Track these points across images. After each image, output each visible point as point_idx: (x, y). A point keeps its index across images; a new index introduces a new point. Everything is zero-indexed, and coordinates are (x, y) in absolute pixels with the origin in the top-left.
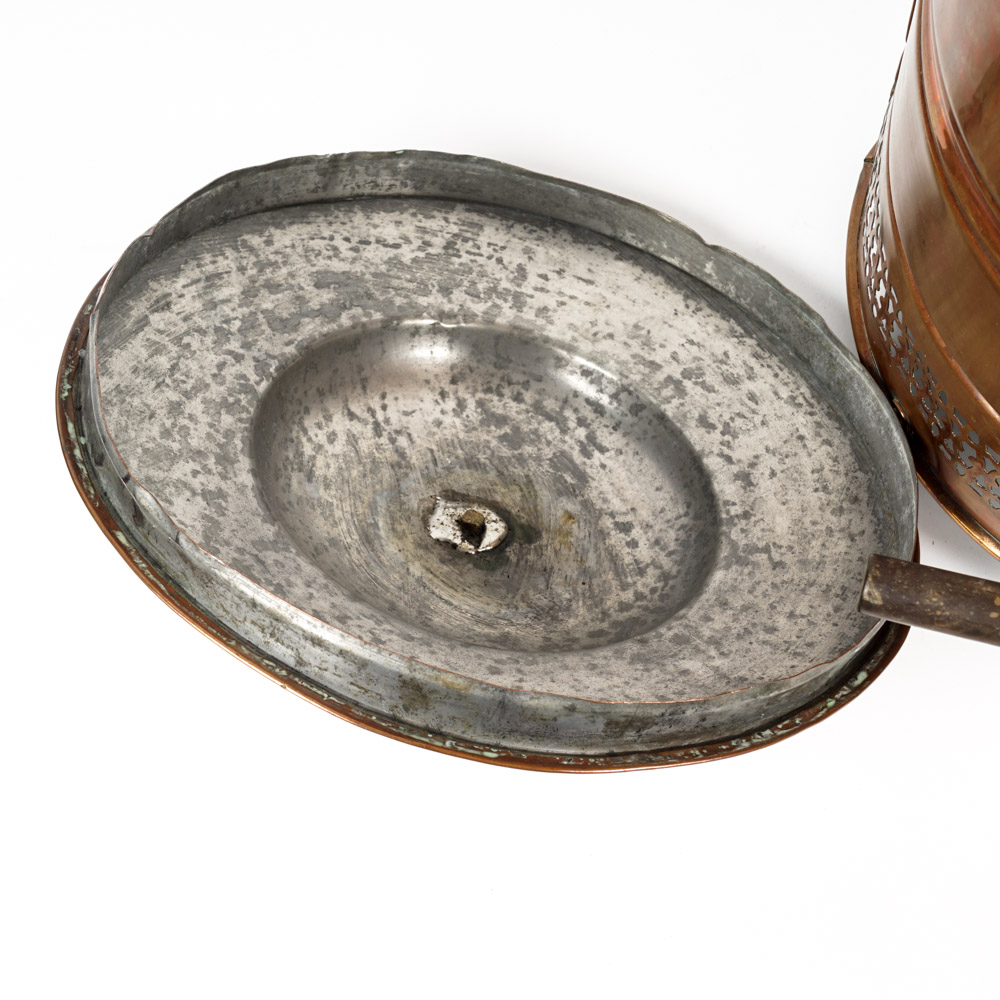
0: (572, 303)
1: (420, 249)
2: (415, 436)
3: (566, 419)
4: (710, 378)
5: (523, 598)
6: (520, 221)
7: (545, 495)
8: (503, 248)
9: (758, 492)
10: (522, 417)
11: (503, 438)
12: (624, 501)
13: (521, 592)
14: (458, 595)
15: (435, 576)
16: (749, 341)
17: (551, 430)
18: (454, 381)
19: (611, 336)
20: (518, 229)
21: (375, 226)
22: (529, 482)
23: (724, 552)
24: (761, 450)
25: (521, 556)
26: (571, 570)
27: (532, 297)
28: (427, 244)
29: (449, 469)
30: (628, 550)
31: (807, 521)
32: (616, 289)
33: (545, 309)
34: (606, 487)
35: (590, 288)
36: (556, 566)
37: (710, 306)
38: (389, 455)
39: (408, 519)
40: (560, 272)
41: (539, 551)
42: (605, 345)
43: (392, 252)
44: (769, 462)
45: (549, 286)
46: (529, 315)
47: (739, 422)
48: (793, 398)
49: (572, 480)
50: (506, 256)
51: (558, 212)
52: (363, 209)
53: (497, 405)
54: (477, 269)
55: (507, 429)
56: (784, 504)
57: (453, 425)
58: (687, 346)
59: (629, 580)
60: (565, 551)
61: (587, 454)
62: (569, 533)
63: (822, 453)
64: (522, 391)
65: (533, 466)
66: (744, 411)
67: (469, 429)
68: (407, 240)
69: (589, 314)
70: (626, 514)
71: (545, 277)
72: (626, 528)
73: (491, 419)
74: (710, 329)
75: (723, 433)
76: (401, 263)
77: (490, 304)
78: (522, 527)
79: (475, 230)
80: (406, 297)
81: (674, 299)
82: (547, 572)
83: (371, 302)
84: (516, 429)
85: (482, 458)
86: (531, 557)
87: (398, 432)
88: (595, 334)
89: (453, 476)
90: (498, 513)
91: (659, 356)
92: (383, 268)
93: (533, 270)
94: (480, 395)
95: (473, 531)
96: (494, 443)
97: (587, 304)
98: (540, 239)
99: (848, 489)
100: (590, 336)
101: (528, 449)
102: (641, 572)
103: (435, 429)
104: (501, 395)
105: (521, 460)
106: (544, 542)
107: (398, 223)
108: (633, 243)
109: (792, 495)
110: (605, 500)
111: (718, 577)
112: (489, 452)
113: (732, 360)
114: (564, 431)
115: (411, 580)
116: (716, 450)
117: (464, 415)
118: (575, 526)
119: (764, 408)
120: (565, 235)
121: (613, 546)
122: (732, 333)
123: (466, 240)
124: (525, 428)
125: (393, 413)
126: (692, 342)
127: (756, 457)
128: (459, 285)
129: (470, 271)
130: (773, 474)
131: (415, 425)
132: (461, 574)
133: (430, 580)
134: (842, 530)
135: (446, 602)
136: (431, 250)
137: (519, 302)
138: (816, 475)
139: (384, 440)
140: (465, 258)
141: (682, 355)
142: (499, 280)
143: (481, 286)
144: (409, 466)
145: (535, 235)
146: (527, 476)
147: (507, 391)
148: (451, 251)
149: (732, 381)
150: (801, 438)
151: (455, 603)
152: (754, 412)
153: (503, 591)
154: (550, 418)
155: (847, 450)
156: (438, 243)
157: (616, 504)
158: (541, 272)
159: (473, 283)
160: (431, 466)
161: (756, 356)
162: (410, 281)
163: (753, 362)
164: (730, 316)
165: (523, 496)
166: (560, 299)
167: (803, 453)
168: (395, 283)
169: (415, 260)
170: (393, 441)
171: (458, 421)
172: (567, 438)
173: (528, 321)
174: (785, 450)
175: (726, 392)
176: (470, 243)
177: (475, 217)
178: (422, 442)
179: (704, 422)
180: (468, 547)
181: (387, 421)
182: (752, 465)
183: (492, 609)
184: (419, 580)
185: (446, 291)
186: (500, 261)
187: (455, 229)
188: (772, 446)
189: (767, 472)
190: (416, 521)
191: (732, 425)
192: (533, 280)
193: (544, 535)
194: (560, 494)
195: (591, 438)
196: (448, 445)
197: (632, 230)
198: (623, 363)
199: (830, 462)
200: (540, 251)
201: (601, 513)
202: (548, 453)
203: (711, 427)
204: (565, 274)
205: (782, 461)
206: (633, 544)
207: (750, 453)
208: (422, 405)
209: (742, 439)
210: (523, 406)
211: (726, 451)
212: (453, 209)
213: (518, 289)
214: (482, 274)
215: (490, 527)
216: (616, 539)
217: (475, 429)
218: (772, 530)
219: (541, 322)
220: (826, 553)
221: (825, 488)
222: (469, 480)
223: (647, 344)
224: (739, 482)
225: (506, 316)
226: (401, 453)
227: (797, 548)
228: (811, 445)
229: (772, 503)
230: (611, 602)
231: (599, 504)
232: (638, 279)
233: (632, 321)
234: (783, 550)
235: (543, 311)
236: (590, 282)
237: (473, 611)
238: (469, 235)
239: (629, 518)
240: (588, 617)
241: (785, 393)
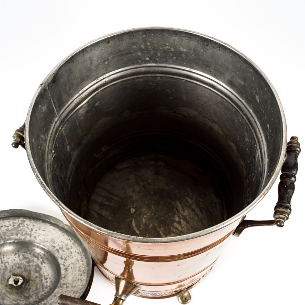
0: (41, 235)
1: (13, 227)
2: (9, 263)
3: (39, 257)
4: (64, 249)
5: (23, 295)
6: (33, 219)
7: (32, 273)
8: (29, 225)
9: (68, 272)
10: (31, 257)
11: (27, 262)
12: (47, 273)
13: (23, 294)
14: (11, 295)
15: (7, 292)
16: (73, 241)
17: (36, 260)
18: (18, 251)
19: (47, 241)
20: (32, 221)
21: (4, 223)
22: (30, 271)
23: (59, 285)
24: (70, 263)
25: (25, 286)
26: (34, 288)
27: (33, 234)
28: (14, 225)
29: (15, 269)
30: (46, 283)
31: (75, 278)
32: (49, 232)
33: (36, 237)
34: (44, 271)
35: (44, 232)
36: (31, 288)
37: (66, 234)
38: (4, 267)
39: (5, 280)
40: (39, 229)
41: (29, 285)
42: (46, 243)
43: (7, 228)
44: (72, 266)
45: (37, 232)
46: (32, 238)
47: (68, 258)
48: (78, 252)
49: (38, 269)
50: (29, 227)
51: (39, 218)
52: (3, 220)
53: (26, 255)
54: (23, 230)
55: (28, 260)
56: (72, 274)
57: (17, 260)
58: (61, 242)
59: (44, 290)
60: (34, 284)
61: (42, 264)
62: (35, 281)
63: (81, 263)
64: (31, 252)
65: (31, 267)
66: (69, 255)
67: (20, 260)
68: (10, 225)
69: (44, 237)
70: (47, 276)
71: (36, 230)
72: (46, 279)
73: (25, 258)
74: (66, 239)
75: (64, 260)
76: (9, 230)
77: (25, 236)
78: (27, 280)
79: (24, 222)
80: (9, 237)
81: (60, 233)
82: (29, 289)
83: (2, 239)
84: (29, 260)
85: (22, 266)
86: (27, 286)
87: (6, 262)
88: (44, 241)
89: (15, 271)
90: (22, 278)
91: (55, 245)
92: (5, 231)
93: (34, 229)
94: (23, 253)
95: (16, 282)
96: (25, 263)
97: (44, 235)
98: (36, 223)
99: (84, 271)
100: (43, 241)
101: (31, 264)
102: (47, 288)
103: (14, 261)
104: (27, 253)
105: (29, 266)
106: (30, 283)
107: (9, 222)
108: (53, 222)
109: (74, 273)
110: (44, 273)
111: (57, 290)
112: (23, 265)
113: (69, 245)
114: (38, 259)
115: (2, 293)
116: (62, 264)
117: (20, 258)
118: (37, 279)
119: (73, 255)
120: (41, 222)
121: (43, 283)
122: (70, 239)
123: (22, 224)
124: (31, 259)
125: (5, 259)
126: (62, 242)
127: (69, 265)
128: (19, 233)
129: (22, 230)
130: (72, 268)
131: (10, 261)
132: (12, 291)
133: (6, 293)
134: (80, 279)
135: (8, 297)
136: (15, 227)
137: (31, 235)
138: (79, 268)
139: (3, 264)
140: (21, 228)
141: (60, 244)
142: (27, 232)
143: (24, 233)
144: (7, 269)
145: (35, 222)
146: (30, 269)
147: (28, 252)
148: (19, 227)
149: (68, 249)
150: (78, 260)
151: (10, 297)
152: (71, 255)
153: (20, 294)
154: (36, 257)
155: (86, 262)
156: (16, 225)
157: (46, 274)
158: (36, 229)
159: (22, 233)
160: (11, 269)
161: (73, 244)
162: (10, 233)
163: (72, 245)
164: (70, 236)
165: (28, 274)
166: (39, 234)
167: (78, 263)
168: (7, 234)
169: (12, 229)
170: (5, 264)
171: (18, 259)
172: (39, 261)
173: (32, 239)
174: (75, 263)
175: (67, 251)
176: (23, 225)
177: (24, 219)
178: (10, 264)
179: (62, 258)
180: (15, 285)
181: (4, 260)
182: (68, 266)
183: (17, 298)
184: (4, 293)
185: (17, 235)
186: (28, 228)
187: (20, 222)
188: (72, 262)
189: (71, 268)
190: (6, 280)
191: (66, 258)
192: (34, 231)
193: (31, 281)
194: (35, 272)
195: (43, 261)
196: (15, 264)
197: (52, 220)
198: (49, 247)
199: (82, 265)
200: (36, 225)
201: (42, 276)
202: (35, 264)
203: (63, 259)
204: (40, 229)
205: (74, 265)
206: (47, 282)
207: (68, 264)
208: (11, 256)
209: (68, 261)
210: (31, 255)
211: (64, 264)
212: (20, 218)
213: (31, 233)
214: (24, 231)
215: (20, 281)
216: (44, 281)
217: (21, 260)
218: (68, 280)
219: (34, 239)
220: (77, 284)
221: (80, 271)
222: (18, 271)
223: (54, 242)
224: (65, 270)
225: (28, 238)
226: (6, 267)
227: (72, 284)
228: (79, 261)
229: (70, 274)
230: (40, 295)
231: (42, 274)
232: (54, 230)
233: (51, 238)
234: (69, 284)
235: (35, 237)
236: (44, 231)
237: (13, 298)
238: (22, 223)
239: (47, 277)
240: (35, 298)
241: (77, 251)
